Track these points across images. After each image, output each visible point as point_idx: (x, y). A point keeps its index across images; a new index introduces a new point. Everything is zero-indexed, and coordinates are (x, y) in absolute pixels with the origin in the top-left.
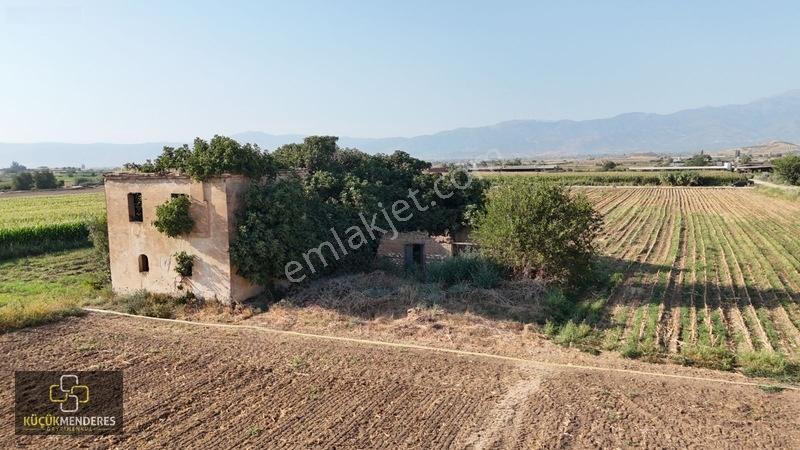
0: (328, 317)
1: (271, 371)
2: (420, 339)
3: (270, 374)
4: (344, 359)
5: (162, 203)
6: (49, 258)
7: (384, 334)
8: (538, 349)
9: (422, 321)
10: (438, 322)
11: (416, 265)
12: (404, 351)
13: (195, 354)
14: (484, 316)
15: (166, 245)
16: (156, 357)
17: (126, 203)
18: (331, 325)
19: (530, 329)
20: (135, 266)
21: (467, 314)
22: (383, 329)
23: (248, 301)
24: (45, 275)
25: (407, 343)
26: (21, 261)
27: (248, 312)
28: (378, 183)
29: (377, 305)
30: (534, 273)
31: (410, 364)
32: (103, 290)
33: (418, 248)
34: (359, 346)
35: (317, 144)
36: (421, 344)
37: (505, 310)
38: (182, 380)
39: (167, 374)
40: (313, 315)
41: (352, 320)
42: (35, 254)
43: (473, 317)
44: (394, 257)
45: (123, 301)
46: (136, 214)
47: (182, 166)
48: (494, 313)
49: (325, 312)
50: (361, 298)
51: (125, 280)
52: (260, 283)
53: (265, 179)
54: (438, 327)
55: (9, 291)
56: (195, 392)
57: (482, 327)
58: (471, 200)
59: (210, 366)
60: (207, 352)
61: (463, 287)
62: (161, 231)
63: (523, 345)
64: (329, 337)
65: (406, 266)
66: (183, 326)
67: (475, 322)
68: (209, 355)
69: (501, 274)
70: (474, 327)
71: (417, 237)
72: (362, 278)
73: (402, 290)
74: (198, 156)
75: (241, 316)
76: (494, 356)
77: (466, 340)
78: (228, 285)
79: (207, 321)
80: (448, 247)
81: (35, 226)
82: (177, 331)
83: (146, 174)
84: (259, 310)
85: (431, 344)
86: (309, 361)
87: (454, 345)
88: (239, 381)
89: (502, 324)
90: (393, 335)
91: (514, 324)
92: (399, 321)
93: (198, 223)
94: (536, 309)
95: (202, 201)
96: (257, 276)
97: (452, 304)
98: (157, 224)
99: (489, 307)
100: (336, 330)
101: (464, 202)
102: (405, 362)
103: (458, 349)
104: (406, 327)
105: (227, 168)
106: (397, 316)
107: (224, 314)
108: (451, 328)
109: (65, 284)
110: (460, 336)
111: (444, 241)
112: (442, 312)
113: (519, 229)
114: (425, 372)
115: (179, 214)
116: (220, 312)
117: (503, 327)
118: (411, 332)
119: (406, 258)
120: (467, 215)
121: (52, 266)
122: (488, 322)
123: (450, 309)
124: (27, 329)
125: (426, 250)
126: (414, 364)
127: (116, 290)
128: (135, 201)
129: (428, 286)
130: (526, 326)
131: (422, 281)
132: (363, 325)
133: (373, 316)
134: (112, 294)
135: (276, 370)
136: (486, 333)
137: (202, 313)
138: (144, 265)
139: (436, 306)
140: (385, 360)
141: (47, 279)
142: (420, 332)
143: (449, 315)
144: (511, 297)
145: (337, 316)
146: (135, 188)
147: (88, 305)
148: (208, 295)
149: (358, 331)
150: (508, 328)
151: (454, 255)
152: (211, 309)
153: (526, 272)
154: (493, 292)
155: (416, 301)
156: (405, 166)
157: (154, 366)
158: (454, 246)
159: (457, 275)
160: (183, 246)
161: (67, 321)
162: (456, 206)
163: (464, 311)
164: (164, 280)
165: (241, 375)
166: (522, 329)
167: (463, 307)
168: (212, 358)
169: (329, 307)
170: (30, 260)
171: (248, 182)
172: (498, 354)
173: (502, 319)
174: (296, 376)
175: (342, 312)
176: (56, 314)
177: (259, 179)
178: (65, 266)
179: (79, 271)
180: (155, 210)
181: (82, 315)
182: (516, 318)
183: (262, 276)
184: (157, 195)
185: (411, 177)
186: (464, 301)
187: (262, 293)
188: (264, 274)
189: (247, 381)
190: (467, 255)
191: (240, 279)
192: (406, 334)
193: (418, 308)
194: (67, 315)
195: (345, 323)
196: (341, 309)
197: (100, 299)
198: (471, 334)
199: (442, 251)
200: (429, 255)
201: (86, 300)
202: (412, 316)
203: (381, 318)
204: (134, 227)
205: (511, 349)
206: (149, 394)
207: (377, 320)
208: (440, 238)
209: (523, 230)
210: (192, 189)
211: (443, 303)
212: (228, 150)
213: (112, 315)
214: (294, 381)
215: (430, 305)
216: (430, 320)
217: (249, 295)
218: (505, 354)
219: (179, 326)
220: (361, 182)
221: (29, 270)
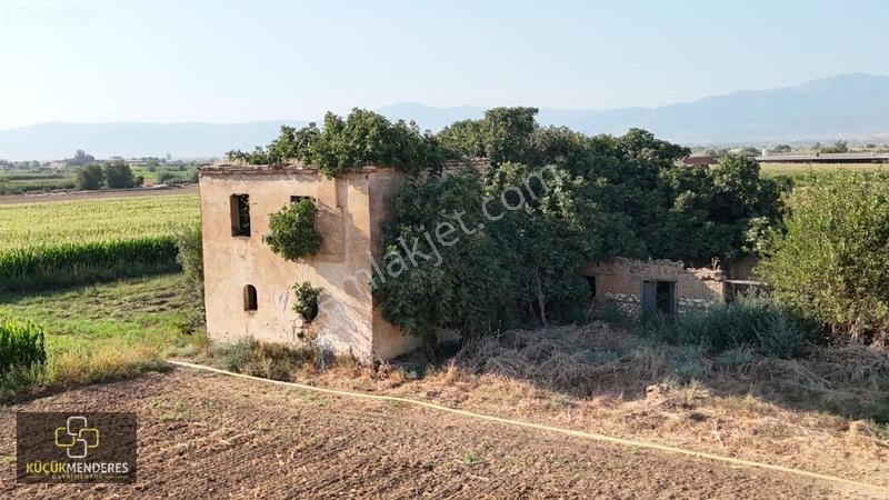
0: (518, 391)
1: (431, 468)
2: (666, 435)
3: (430, 474)
4: (542, 459)
5: (277, 209)
6: (123, 288)
7: (608, 423)
8: (875, 464)
9: (671, 406)
10: (700, 410)
11: (661, 316)
12: (641, 454)
13: (322, 435)
14: (778, 404)
15: (283, 272)
16: (267, 437)
17: (227, 209)
18: (522, 403)
19: (861, 429)
20: (239, 301)
21: (749, 399)
22: (606, 416)
23: (399, 360)
24: (117, 311)
25: (645, 441)
26: (88, 291)
27: (397, 376)
28: (601, 181)
29: (595, 377)
30: (869, 336)
31: (651, 474)
32: (195, 335)
33: (665, 288)
34: (567, 441)
35: (505, 119)
36: (667, 444)
37: (816, 396)
38: (303, 473)
39: (281, 463)
40: (495, 387)
41: (557, 398)
42: (106, 281)
43: (759, 405)
44: (626, 299)
45: (223, 353)
46: (242, 227)
47: (307, 154)
48: (796, 400)
49: (513, 383)
50: (570, 364)
51: (226, 323)
52: (415, 333)
53: (425, 174)
54: (699, 418)
55: (70, 332)
56: (320, 493)
57: (774, 422)
58: (758, 210)
59: (342, 455)
60: (339, 433)
61: (744, 354)
62: (276, 251)
63: (848, 455)
64: (519, 423)
65: (645, 316)
66: (304, 393)
67: (762, 413)
68: (340, 438)
69: (810, 336)
70: (760, 421)
71: (665, 270)
72: (572, 334)
73: (638, 354)
74: (329, 139)
75: (387, 382)
76: (796, 471)
77: (747, 443)
78: (370, 334)
79: (338, 387)
80: (718, 288)
81: (107, 240)
82: (295, 401)
83: (256, 167)
84: (413, 374)
85: (686, 445)
86: (489, 457)
87: (726, 450)
88: (385, 482)
89: (810, 418)
90: (623, 426)
91: (832, 419)
92: (632, 405)
93: (327, 240)
94: (872, 396)
95: (334, 207)
96: (411, 322)
97: (722, 382)
98: (270, 240)
99: (788, 390)
100: (530, 412)
101: (747, 214)
102: (642, 471)
103: (732, 455)
104: (644, 414)
105: (372, 158)
106: (629, 397)
107: (363, 377)
108: (720, 421)
109: (145, 324)
110: (736, 435)
111: (710, 279)
112: (705, 393)
113: (845, 260)
114: (676, 489)
115: (301, 225)
116: (357, 374)
117: (812, 423)
118: (653, 424)
119: (644, 303)
120: (751, 234)
121: (128, 298)
122: (785, 414)
123: (720, 390)
124: (94, 387)
125: (679, 292)
126: (657, 475)
127: (213, 336)
128: (240, 204)
129: (680, 350)
130: (853, 425)
131: (672, 342)
132: (573, 406)
133: (589, 394)
134: (206, 342)
135: (439, 469)
136: (780, 432)
137: (331, 374)
138: (251, 302)
139: (694, 383)
140: (610, 465)
141: (121, 316)
142: (667, 425)
143: (718, 399)
144: (826, 374)
145: (532, 391)
146: (240, 187)
147: (174, 355)
148: (340, 348)
149: (564, 416)
150: (820, 426)
151: (727, 301)
152: (344, 370)
153: (854, 332)
154: (793, 364)
155: (662, 373)
156: (646, 153)
157: (264, 450)
158: (728, 286)
159: (733, 335)
160: (305, 273)
161: (147, 377)
162: (732, 219)
163: (744, 393)
164: (278, 325)
165: (386, 472)
166: (846, 429)
167: (743, 387)
168: (345, 444)
169: (520, 375)
170: (100, 289)
171: (402, 180)
172: (803, 468)
173: (810, 410)
174: (467, 480)
175: (540, 385)
176: (132, 366)
177: (416, 174)
178: (144, 299)
179: (164, 306)
180: (267, 220)
181: (167, 370)
182: (834, 410)
183: (418, 323)
184: (272, 197)
185: (656, 172)
186: (743, 377)
187: (419, 349)
188: (421, 319)
189: (396, 482)
190: (751, 302)
191: (387, 326)
192: (643, 426)
193: (664, 385)
194: (146, 368)
195: (545, 402)
196: (538, 379)
197: (190, 348)
198: (756, 432)
199: (708, 295)
200: (684, 301)
201: (172, 349)
202: (653, 398)
203: (603, 397)
204: (238, 243)
205: (825, 461)
206: (256, 491)
207: (596, 401)
208: (704, 272)
209: (851, 262)
210: (320, 189)
211: (707, 380)
212: (373, 131)
213: (206, 372)
214: (466, 487)
215: (685, 381)
216: (685, 406)
217: (399, 352)
218: (815, 469)
219: (297, 394)
220: (573, 179)
221: (97, 303)
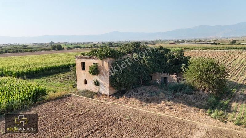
0: (137, 102)
1: (120, 120)
2: (165, 112)
3: (120, 121)
4: (142, 118)
5: (90, 65)
6: (61, 74)
7: (154, 109)
8: (205, 119)
9: (166, 106)
10: (172, 107)
11: (165, 85)
12: (161, 116)
13: (99, 112)
14: (187, 105)
15: (92, 77)
16: (89, 112)
17: (81, 64)
18: (138, 105)
19: (202, 111)
20: (83, 82)
21: (181, 104)
22: (154, 108)
23: (114, 95)
24: (60, 80)
25: (161, 113)
26: (54, 76)
27: (114, 98)
28: (153, 57)
29: (152, 99)
30: (204, 90)
31: (162, 121)
32: (75, 88)
33: (165, 79)
34: (146, 113)
36: (166, 114)
37: (194, 103)
38: (96, 121)
39: (92, 119)
40: (133, 100)
41: (145, 103)
42: (58, 73)
43: (183, 105)
45: (80, 93)
46: (84, 68)
47: (96, 55)
48: (190, 104)
49: (136, 100)
50: (147, 96)
51: (81, 87)
53: (119, 58)
54: (171, 108)
55: (51, 86)
56: (99, 126)
57: (186, 109)
58: (184, 63)
59: (103, 117)
60: (103, 111)
61: (180, 93)
63: (200, 117)
64: (137, 109)
66: (96, 102)
67: (184, 107)
68: (103, 113)
69: (193, 90)
70: (183, 109)
71: (166, 75)
72: (148, 88)
73: (160, 95)
74: (101, 52)
75: (112, 99)
76: (190, 121)
77: (180, 114)
78: (109, 90)
79: (102, 100)
80: (175, 79)
81: (57, 65)
82: (94, 103)
83: (86, 57)
84: (117, 98)
85: (169, 114)
86: (131, 117)
87: (176, 115)
88: (112, 123)
89: (193, 108)
90: (157, 110)
91: (197, 109)
92: (159, 105)
93: (100, 72)
94: (205, 103)
95: (101, 65)
96: (116, 88)
97: (176, 100)
98: (89, 72)
99: (189, 102)
100: (139, 107)
101: (181, 63)
102: (161, 121)
103: (178, 117)
104: (161, 107)
105: (109, 56)
106: (158, 103)
107: (107, 98)
108: (175, 109)
109: (65, 84)
110: (178, 112)
111: (174, 77)
112: (173, 103)
114: (167, 125)
115: (95, 69)
116: (106, 98)
117: (193, 109)
119: (161, 81)
120: (182, 68)
121: (62, 77)
122: (188, 107)
123: (176, 102)
124: (56, 100)
125: (168, 79)
126: (163, 122)
127: (78, 89)
128: (83, 64)
129: (168, 92)
130: (201, 110)
131: (166, 90)
132: (148, 105)
133: (151, 102)
134: (77, 90)
135: (122, 120)
136: (187, 112)
137: (101, 97)
138: (86, 82)
139: (171, 101)
140: (154, 119)
141: (61, 82)
142: (165, 110)
143: (175, 104)
144: (196, 98)
145: (140, 102)
146: (83, 61)
147: (71, 92)
148: (103, 92)
149: (146, 107)
150: (195, 110)
151: (177, 82)
152: (103, 96)
153: (202, 89)
154: (189, 96)
155: (164, 98)
156: (162, 51)
157: (89, 115)
158: (177, 79)
159: (178, 89)
160: (96, 78)
161: (66, 98)
162: (178, 64)
163: (180, 103)
164: (91, 87)
165: (112, 121)
166: (199, 111)
167: (180, 101)
168: (104, 114)
169: (137, 99)
170: (56, 75)
171: (114, 60)
172: (191, 120)
173: (193, 107)
174: (127, 123)
176: (63, 95)
177: (117, 59)
178: (65, 77)
179: (69, 79)
180: (89, 68)
181: (70, 96)
182: (197, 107)
183: (118, 88)
184: (90, 63)
185: (164, 55)
186: (180, 99)
187: (118, 92)
189: (114, 123)
190: (182, 82)
191: (112, 88)
192: (161, 110)
193: (165, 101)
194: (66, 96)
195: (142, 104)
196: (141, 99)
197: (74, 91)
198: (182, 112)
199: (174, 80)
200: (169, 81)
202: (163, 104)
203: (153, 103)
204: (83, 71)
205: (195, 118)
206: (87, 125)
207: (152, 104)
208: (173, 76)
210: (99, 62)
211: (173, 100)
212: (109, 51)
213: (77, 96)
214: (127, 124)
215: (169, 100)
216: (169, 106)
217: (114, 93)
218: (193, 120)
219: (94, 102)
220: (148, 57)
221: (56, 78)
